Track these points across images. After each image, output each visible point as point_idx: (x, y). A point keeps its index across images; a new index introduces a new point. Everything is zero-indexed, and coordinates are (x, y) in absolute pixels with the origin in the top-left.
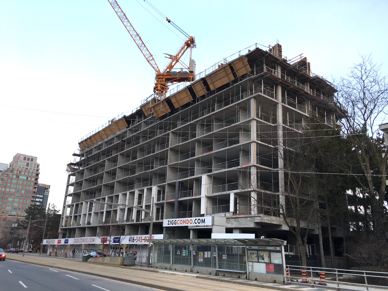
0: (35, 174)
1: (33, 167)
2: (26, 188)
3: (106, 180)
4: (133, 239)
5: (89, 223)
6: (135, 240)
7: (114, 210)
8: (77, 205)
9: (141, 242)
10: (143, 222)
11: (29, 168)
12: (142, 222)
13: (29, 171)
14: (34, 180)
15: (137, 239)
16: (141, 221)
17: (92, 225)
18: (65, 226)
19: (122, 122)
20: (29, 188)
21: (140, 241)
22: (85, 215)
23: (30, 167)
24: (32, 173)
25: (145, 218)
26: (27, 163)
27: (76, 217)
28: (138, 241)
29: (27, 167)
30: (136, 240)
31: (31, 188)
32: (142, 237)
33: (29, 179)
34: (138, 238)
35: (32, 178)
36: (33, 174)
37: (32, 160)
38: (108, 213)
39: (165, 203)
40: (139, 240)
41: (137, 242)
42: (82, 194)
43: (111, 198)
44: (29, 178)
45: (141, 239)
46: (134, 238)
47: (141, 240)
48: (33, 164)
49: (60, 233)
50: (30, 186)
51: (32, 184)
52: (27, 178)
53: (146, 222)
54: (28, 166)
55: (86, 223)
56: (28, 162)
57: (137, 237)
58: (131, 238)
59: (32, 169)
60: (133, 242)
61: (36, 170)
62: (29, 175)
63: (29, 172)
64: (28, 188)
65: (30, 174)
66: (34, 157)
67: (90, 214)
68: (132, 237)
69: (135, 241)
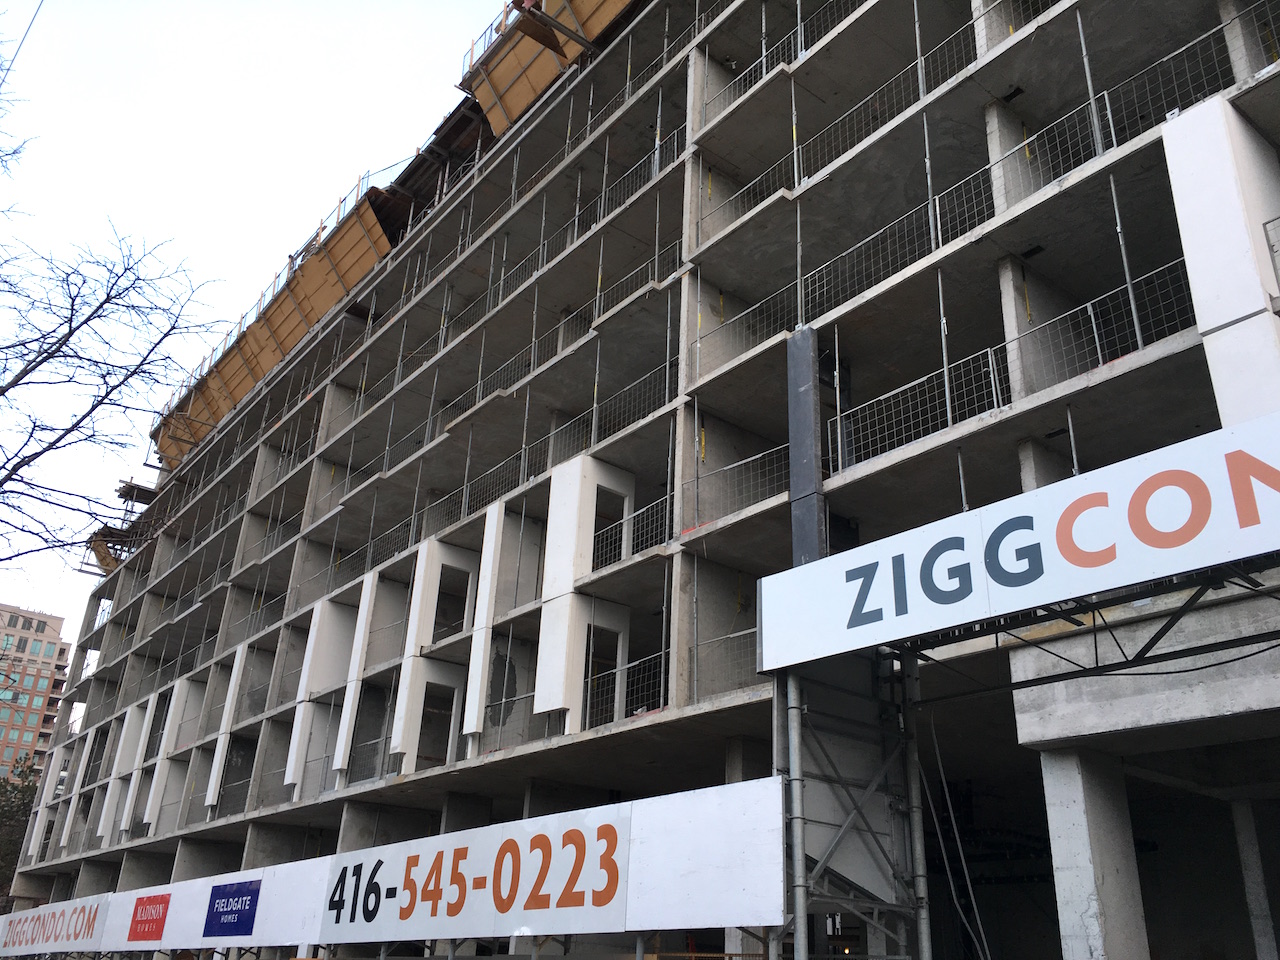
0: (46, 682)
1: (41, 655)
2: (7, 735)
3: (251, 551)
4: (373, 888)
5: (138, 828)
6: (391, 893)
7: (272, 720)
8: (102, 733)
9: (454, 909)
10: (473, 759)
11: (25, 656)
12: (461, 765)
13: (25, 668)
14: (40, 704)
15: (409, 884)
16: (461, 755)
17: (151, 838)
18: (42, 858)
19: (358, 231)
20: (20, 737)
21: (442, 905)
22: (126, 779)
23: (32, 653)
24: (38, 676)
25: (492, 730)
26: (20, 640)
27: (87, 799)
28: (423, 907)
29: (19, 655)
30: (403, 898)
31: (29, 737)
32: (461, 854)
33: (23, 701)
34: (420, 875)
35: (36, 699)
36: (41, 681)
37: (42, 626)
38: (242, 742)
39: (677, 562)
40: (433, 895)
41: (405, 913)
42: (133, 668)
43: (263, 650)
44: (21, 696)
45: (457, 878)
46: (384, 881)
47: (450, 893)
48: (45, 643)
49: (19, 898)
50: (23, 729)
51: (34, 720)
52: (15, 698)
53: (498, 756)
54: (23, 651)
55: (124, 824)
56: (25, 634)
57: (413, 861)
58: (350, 881)
59: (40, 660)
60: (369, 916)
61: (53, 667)
62: (25, 683)
63: (24, 674)
64: (14, 735)
65: (28, 682)
66: (51, 617)
67: (148, 773)
68: (358, 870)
69: (388, 908)
